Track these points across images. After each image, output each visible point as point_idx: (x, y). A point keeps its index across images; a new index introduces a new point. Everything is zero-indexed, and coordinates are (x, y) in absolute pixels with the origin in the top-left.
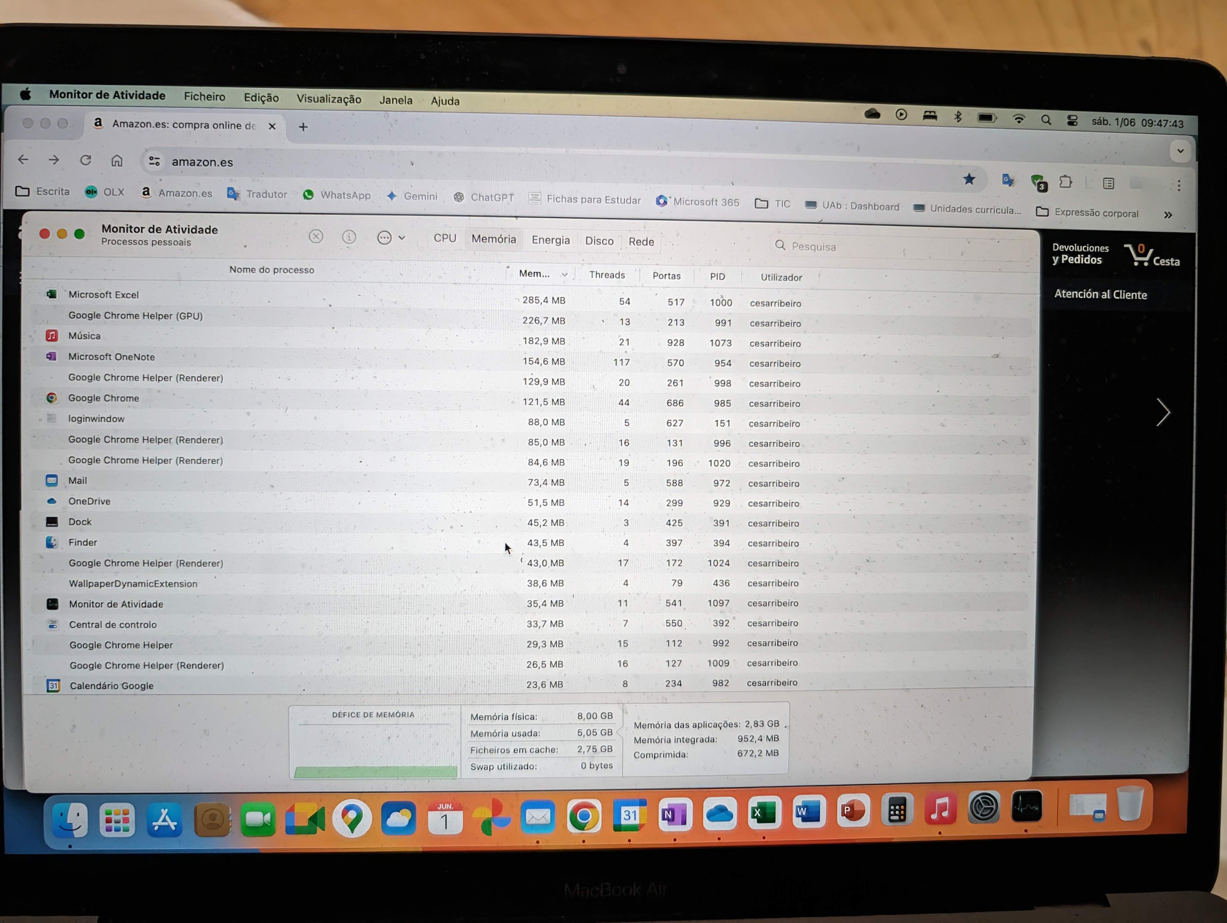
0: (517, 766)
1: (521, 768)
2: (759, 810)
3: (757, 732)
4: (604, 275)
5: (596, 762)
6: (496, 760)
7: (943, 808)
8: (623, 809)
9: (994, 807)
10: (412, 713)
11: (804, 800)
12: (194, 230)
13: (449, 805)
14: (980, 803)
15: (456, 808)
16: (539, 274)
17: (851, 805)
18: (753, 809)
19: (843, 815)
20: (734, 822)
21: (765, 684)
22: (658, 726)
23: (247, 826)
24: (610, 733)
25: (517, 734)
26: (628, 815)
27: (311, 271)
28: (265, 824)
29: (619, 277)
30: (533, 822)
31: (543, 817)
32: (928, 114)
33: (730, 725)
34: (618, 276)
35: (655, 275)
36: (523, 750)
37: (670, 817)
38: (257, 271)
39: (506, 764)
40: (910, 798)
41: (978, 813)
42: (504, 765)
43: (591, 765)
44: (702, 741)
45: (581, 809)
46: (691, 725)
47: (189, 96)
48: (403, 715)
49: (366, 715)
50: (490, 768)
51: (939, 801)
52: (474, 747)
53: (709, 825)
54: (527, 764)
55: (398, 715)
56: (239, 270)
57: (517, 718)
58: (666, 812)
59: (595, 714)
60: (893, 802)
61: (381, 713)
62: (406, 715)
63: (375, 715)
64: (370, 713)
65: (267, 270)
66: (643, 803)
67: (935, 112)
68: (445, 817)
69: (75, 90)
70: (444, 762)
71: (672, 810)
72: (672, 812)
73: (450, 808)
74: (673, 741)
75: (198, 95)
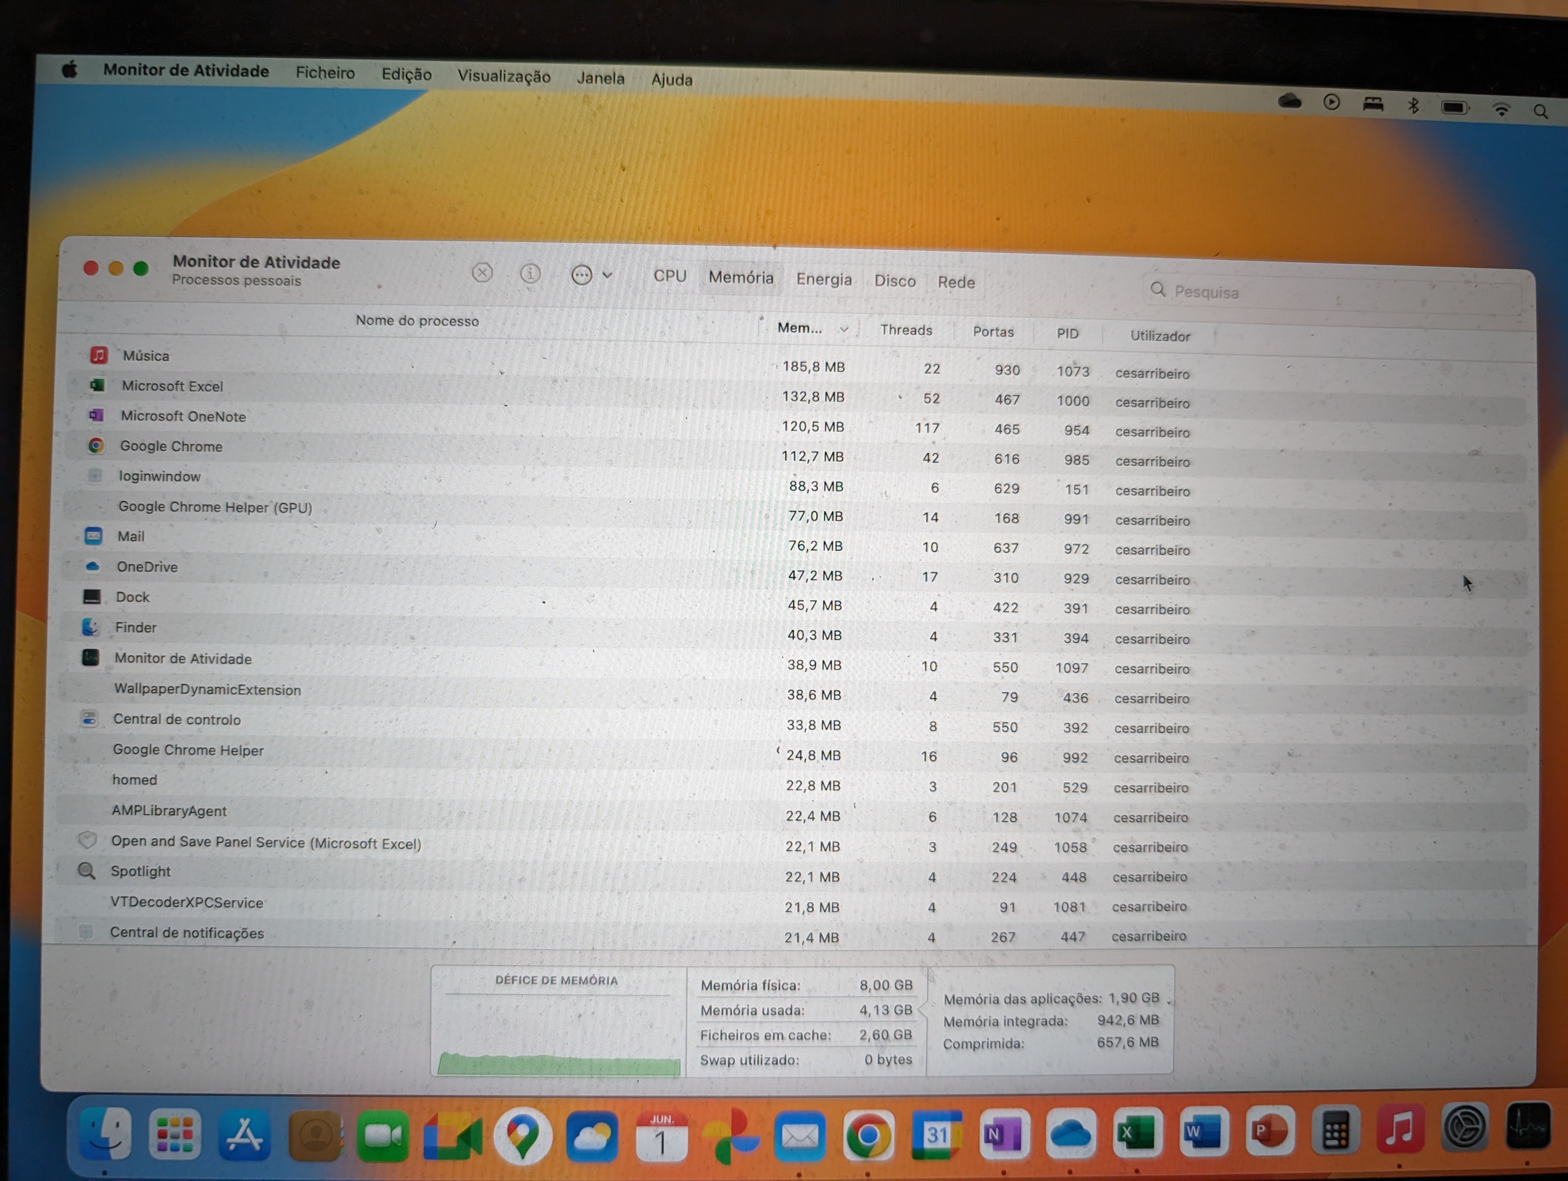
0: (769, 1059)
1: (776, 1062)
2: (1130, 1128)
3: (1126, 1011)
4: (901, 330)
5: (887, 1054)
6: (738, 1051)
7: (1403, 1127)
8: (927, 1125)
9: (1480, 1126)
10: (614, 978)
11: (1197, 1113)
12: (307, 263)
13: (668, 1117)
14: (1460, 1121)
15: (680, 1121)
16: (806, 328)
17: (1267, 1122)
18: (1121, 1127)
19: (1255, 1137)
20: (1093, 1145)
21: (1139, 938)
22: (980, 1001)
23: (367, 1146)
24: (908, 1010)
25: (770, 1012)
26: (935, 1135)
27: (474, 322)
28: (393, 1144)
29: (924, 334)
30: (793, 1144)
31: (808, 1136)
32: (1370, 101)
33: (1087, 1000)
34: (922, 331)
35: (977, 330)
36: (780, 1036)
37: (997, 1137)
38: (396, 323)
39: (753, 1057)
40: (1355, 1113)
41: (1456, 1136)
42: (750, 1058)
43: (879, 1058)
44: (1045, 1023)
45: (864, 1124)
46: (1029, 1000)
47: (303, 72)
48: (601, 981)
49: (546, 981)
50: (729, 1063)
51: (1398, 1118)
52: (706, 1031)
53: (1055, 1152)
54: (784, 1056)
55: (593, 981)
56: (370, 321)
57: (771, 987)
58: (991, 1131)
59: (886, 983)
60: (1330, 1118)
61: (569, 978)
62: (606, 982)
63: (558, 980)
64: (552, 978)
65: (411, 322)
66: (956, 1117)
67: (1380, 99)
68: (661, 1135)
69: (140, 64)
70: (660, 1053)
71: (1000, 1127)
72: (999, 1129)
73: (670, 1121)
74: (1001, 1023)
75: (315, 71)
